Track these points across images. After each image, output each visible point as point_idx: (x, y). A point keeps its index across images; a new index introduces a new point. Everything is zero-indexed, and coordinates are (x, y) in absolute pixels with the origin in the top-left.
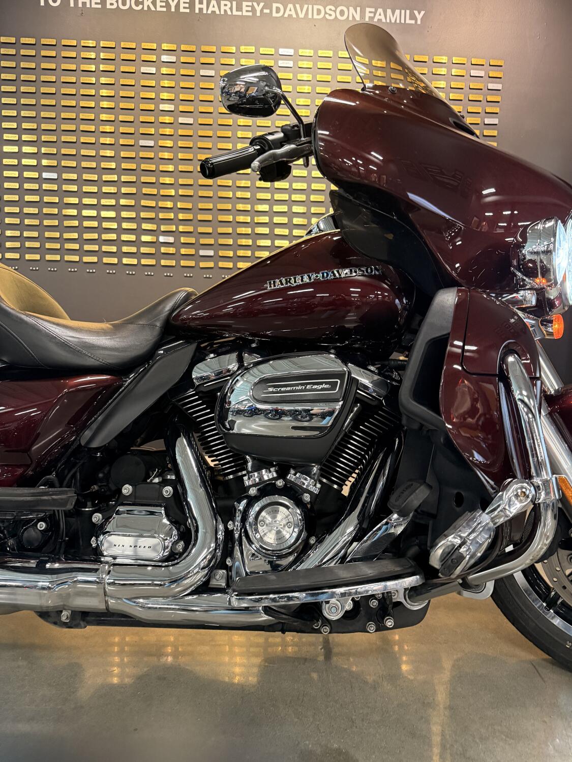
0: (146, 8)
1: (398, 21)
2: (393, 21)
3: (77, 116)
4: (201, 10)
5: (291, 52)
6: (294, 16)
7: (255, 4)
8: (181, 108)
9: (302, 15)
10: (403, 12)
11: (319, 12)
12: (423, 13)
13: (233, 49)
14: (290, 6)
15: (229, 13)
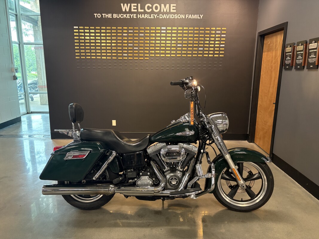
0: (124, 17)
1: (195, 18)
2: (194, 18)
3: (106, 48)
4: (139, 17)
5: (165, 28)
6: (166, 18)
7: (155, 15)
8: (135, 45)
9: (168, 18)
10: (197, 15)
11: (173, 16)
12: (202, 15)
13: (149, 28)
14: (165, 15)
15: (147, 18)
